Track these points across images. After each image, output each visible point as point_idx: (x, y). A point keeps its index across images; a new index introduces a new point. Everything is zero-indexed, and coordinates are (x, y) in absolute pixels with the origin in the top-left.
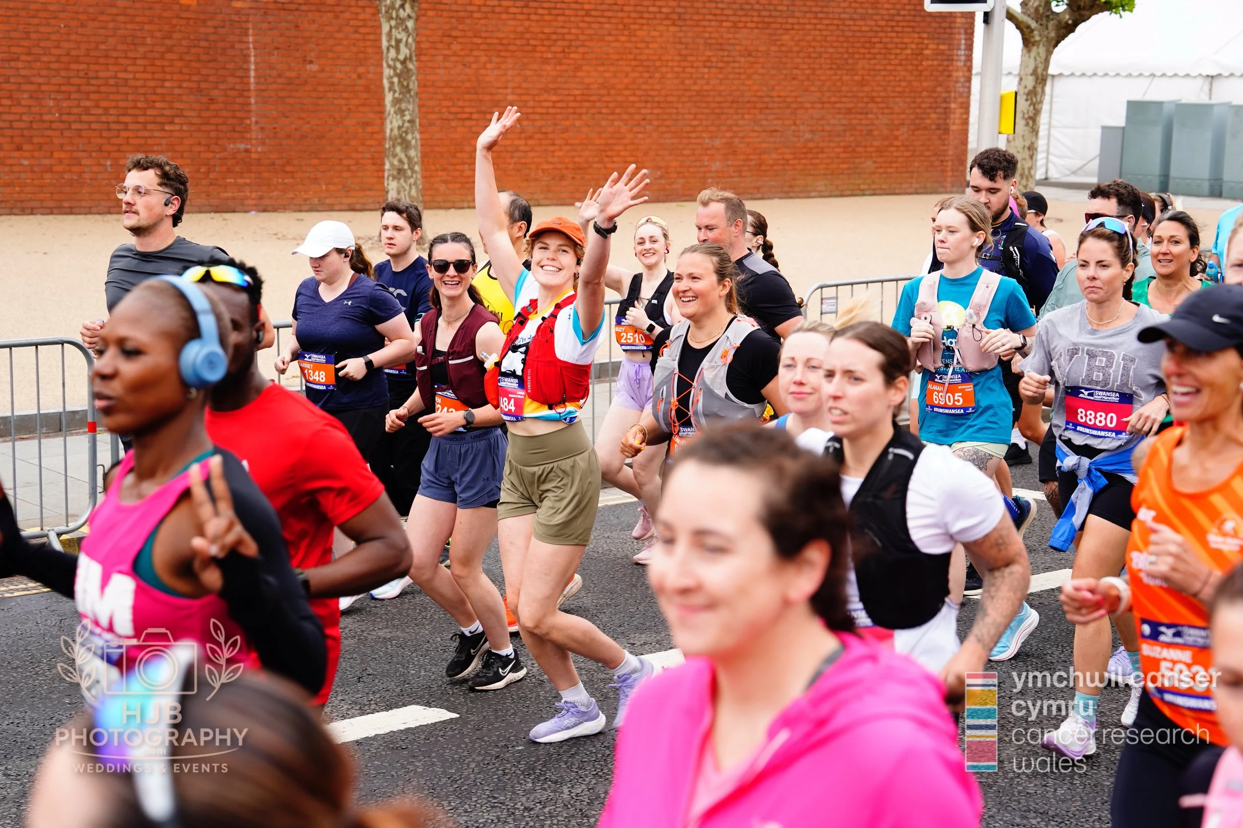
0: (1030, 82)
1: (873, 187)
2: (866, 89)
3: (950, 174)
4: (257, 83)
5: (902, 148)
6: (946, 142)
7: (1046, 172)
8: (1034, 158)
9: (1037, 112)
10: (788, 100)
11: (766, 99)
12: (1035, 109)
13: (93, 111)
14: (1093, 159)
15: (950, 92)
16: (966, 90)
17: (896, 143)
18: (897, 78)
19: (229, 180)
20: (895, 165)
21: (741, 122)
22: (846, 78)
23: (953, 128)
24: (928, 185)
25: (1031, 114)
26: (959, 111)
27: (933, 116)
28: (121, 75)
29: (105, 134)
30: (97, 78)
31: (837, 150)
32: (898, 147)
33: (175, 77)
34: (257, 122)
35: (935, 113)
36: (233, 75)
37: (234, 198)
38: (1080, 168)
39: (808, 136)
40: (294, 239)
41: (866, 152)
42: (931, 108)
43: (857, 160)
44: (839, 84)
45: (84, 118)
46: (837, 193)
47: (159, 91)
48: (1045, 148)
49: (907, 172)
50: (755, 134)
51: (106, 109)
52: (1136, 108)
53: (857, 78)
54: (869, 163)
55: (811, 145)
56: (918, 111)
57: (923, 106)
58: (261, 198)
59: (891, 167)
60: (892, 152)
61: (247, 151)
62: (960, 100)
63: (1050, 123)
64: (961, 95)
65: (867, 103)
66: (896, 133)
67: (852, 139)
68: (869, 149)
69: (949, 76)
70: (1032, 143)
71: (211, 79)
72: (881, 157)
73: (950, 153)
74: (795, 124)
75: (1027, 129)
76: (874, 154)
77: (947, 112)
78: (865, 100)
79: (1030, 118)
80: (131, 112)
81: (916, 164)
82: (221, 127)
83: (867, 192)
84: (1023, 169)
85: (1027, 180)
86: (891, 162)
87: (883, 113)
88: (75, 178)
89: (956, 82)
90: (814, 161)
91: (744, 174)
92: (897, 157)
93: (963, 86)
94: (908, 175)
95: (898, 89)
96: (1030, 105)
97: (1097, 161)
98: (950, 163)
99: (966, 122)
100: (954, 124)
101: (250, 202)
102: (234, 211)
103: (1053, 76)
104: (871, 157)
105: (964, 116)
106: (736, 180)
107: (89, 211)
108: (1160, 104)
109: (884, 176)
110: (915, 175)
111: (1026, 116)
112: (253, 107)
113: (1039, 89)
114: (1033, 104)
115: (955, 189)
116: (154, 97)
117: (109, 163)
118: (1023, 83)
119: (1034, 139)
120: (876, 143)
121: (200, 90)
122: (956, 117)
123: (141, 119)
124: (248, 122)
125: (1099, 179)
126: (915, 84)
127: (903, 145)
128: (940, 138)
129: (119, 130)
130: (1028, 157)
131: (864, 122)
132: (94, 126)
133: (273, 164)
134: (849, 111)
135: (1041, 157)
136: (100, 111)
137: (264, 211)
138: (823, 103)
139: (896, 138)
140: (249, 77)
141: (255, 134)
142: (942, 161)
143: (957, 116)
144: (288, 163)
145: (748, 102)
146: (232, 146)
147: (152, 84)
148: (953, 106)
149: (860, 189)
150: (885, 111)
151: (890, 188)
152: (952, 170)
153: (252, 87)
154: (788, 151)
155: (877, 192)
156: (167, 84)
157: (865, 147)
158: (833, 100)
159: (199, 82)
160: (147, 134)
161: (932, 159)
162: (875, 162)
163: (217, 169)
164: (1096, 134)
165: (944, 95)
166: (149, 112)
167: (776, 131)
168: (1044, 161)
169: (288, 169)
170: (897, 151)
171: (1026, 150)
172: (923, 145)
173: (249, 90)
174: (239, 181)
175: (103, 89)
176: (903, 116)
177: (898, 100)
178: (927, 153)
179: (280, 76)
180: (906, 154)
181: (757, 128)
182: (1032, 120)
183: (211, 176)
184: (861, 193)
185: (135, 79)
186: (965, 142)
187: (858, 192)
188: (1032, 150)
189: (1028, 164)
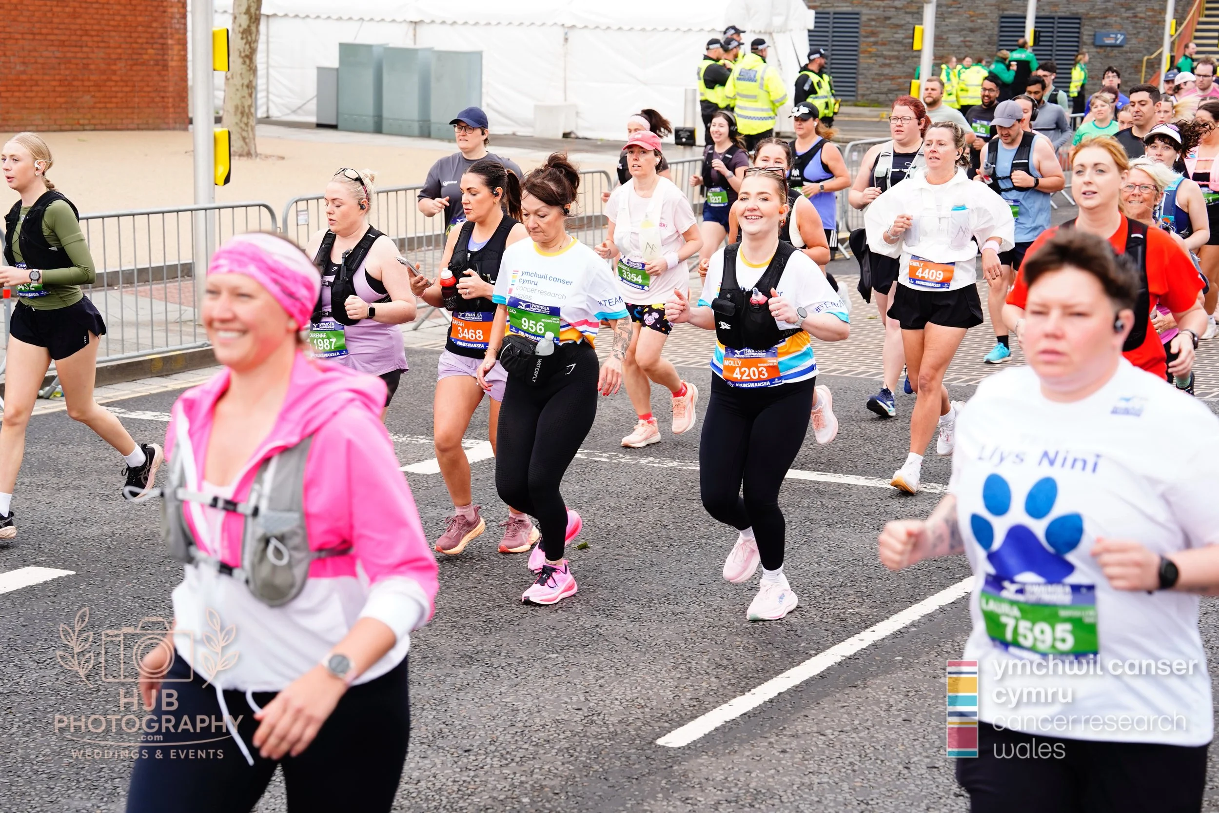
0: (244, 21)
1: (93, 121)
2: (79, 21)
3: (171, 110)
5: (122, 84)
6: (166, 78)
7: (268, 111)
8: (253, 96)
9: (253, 51)
12: (250, 47)
14: (311, 99)
15: (166, 28)
16: (182, 26)
17: (114, 78)
20: (114, 100)
22: (56, 9)
23: (172, 64)
24: (151, 121)
25: (248, 53)
26: (177, 47)
27: (151, 51)
31: (52, 83)
32: (116, 81)
35: (153, 48)
38: (299, 108)
39: (20, 68)
41: (83, 86)
42: (148, 43)
43: (74, 94)
44: (49, 15)
48: (264, 87)
49: (127, 108)
52: (347, 51)
53: (68, 10)
54: (87, 98)
55: (24, 77)
56: (135, 46)
57: (140, 41)
59: (111, 102)
60: (111, 87)
62: (177, 36)
63: (268, 63)
64: (177, 31)
65: (81, 36)
66: (114, 67)
67: (68, 72)
68: (86, 83)
69: (165, 12)
70: (251, 82)
72: (100, 91)
73: (171, 89)
75: (245, 67)
76: (91, 89)
77: (164, 48)
78: (79, 33)
79: (247, 56)
81: (137, 100)
83: (88, 127)
84: (244, 107)
85: (248, 118)
86: (111, 97)
87: (98, 47)
89: (172, 18)
90: (28, 94)
92: (117, 92)
93: (179, 23)
94: (129, 111)
95: (112, 23)
96: (246, 44)
97: (315, 101)
98: (171, 100)
99: (184, 59)
100: (172, 60)
103: (267, 16)
104: (89, 91)
105: (183, 53)
108: (368, 47)
109: (104, 111)
110: (136, 111)
111: (243, 55)
113: (253, 28)
114: (249, 43)
115: (178, 126)
118: (238, 21)
119: (252, 78)
120: (92, 77)
122: (173, 53)
125: (318, 118)
126: (130, 18)
127: (122, 80)
128: (159, 74)
130: (247, 96)
131: (79, 55)
134: (63, 44)
135: (261, 96)
138: (34, 34)
139: (114, 73)
142: (163, 97)
143: (175, 52)
148: (170, 42)
149: (79, 124)
150: (101, 45)
151: (111, 123)
152: (173, 106)
155: (97, 127)
157: (82, 81)
158: (44, 31)
161: (153, 95)
162: (93, 96)
164: (313, 75)
165: (161, 31)
168: (264, 100)
170: (116, 86)
171: (245, 88)
172: (142, 80)
176: (119, 51)
177: (113, 34)
178: (147, 89)
180: (126, 89)
182: (249, 58)
184: (81, 128)
186: (184, 79)
187: (78, 127)
188: (251, 87)
189: (247, 102)
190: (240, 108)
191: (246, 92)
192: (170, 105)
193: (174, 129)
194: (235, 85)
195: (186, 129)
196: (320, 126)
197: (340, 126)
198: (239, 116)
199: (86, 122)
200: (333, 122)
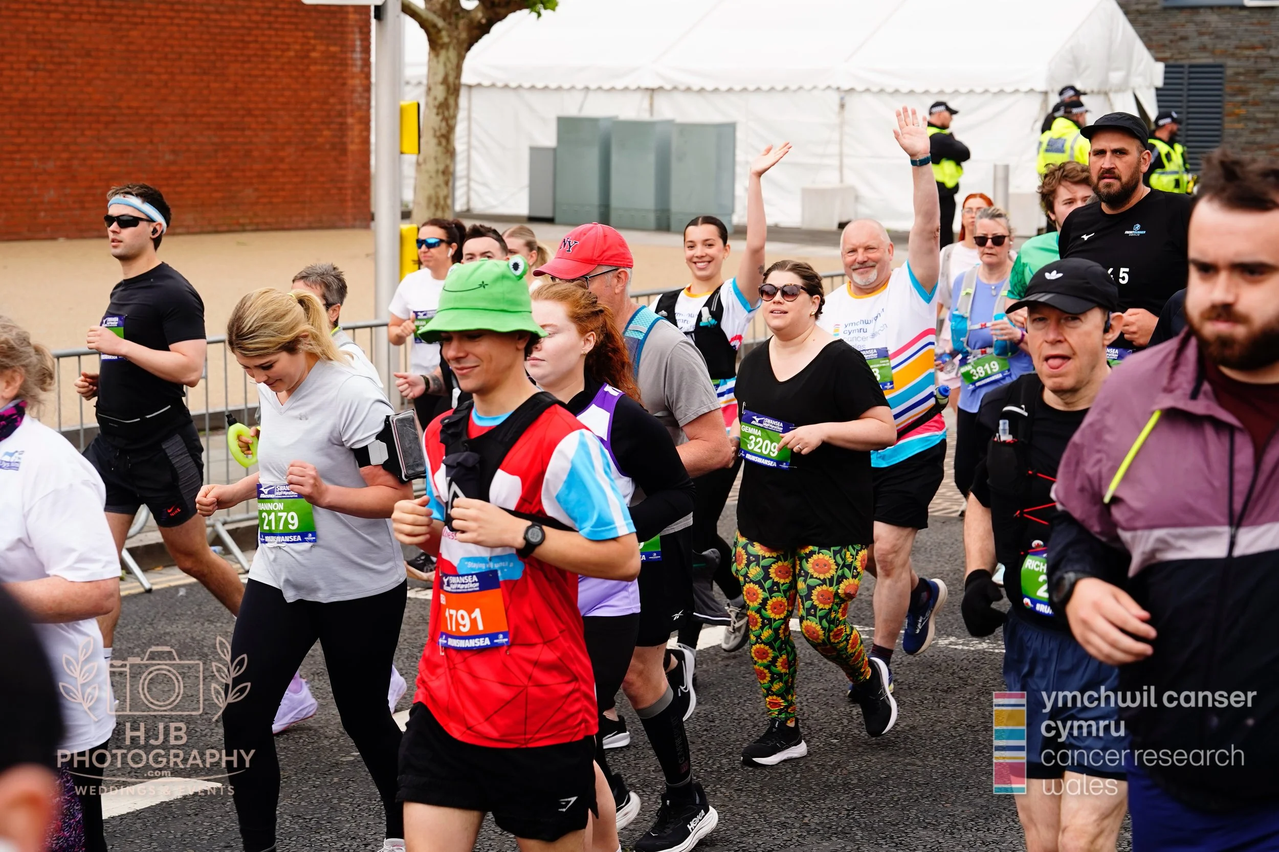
0: (440, 92)
1: (256, 220)
2: (240, 99)
3: (350, 204)
5: (290, 173)
6: (344, 165)
7: (468, 203)
8: (450, 184)
9: (451, 129)
10: (142, 111)
11: (113, 111)
12: (448, 124)
14: (521, 187)
15: (345, 104)
16: (365, 101)
17: (282, 166)
18: (280, 86)
20: (281, 193)
21: (80, 140)
22: (214, 85)
23: (352, 147)
24: (324, 218)
25: (444, 131)
26: (358, 127)
27: (326, 133)
31: (208, 175)
32: (284, 171)
35: (329, 129)
38: (507, 198)
39: (169, 157)
41: (245, 177)
42: (323, 123)
43: (233, 188)
44: (205, 92)
46: (210, 228)
48: (464, 173)
49: (297, 202)
50: (100, 155)
52: (567, 126)
53: (229, 85)
54: (249, 191)
55: (173, 168)
56: (308, 126)
57: (314, 120)
59: (277, 196)
60: (277, 177)
62: (358, 114)
63: (469, 144)
64: (359, 107)
65: (243, 116)
66: (281, 154)
67: (226, 161)
68: (248, 174)
69: (344, 84)
70: (447, 167)
72: (264, 183)
73: (350, 178)
74: (151, 142)
75: (440, 149)
76: (254, 180)
77: (343, 128)
78: (241, 112)
79: (443, 136)
81: (308, 193)
83: (248, 228)
84: (438, 198)
85: (443, 211)
86: (278, 190)
87: (263, 129)
89: (353, 91)
90: (179, 189)
91: (87, 205)
92: (284, 183)
93: (361, 97)
94: (299, 206)
95: (281, 99)
96: (442, 120)
97: (526, 190)
98: (349, 192)
99: (366, 141)
100: (352, 142)
103: (470, 87)
104: (251, 183)
105: (365, 134)
106: (77, 212)
108: (594, 121)
109: (269, 207)
110: (307, 206)
111: (438, 134)
113: (451, 101)
114: (446, 119)
115: (358, 223)
118: (433, 93)
120: (257, 166)
122: (354, 133)
125: (531, 210)
126: (302, 93)
127: (291, 169)
128: (336, 160)
130: (443, 185)
131: (240, 140)
134: (221, 127)
135: (460, 184)
138: (186, 116)
139: (282, 160)
142: (340, 189)
143: (356, 133)
145: (90, 114)
148: (350, 120)
149: (238, 224)
150: (267, 126)
151: (277, 222)
152: (353, 199)
154: (144, 176)
155: (260, 227)
157: (243, 171)
158: (199, 112)
161: (328, 185)
162: (256, 190)
164: (525, 157)
165: (339, 107)
167: (128, 151)
168: (464, 189)
170: (283, 176)
171: (440, 176)
172: (315, 169)
176: (288, 133)
177: (281, 113)
178: (321, 179)
180: (295, 180)
181: (102, 147)
182: (446, 137)
184: (240, 228)
186: (366, 165)
187: (237, 227)
188: (447, 175)
189: (443, 192)
190: (434, 200)
191: (441, 179)
192: (349, 198)
193: (353, 227)
194: (427, 172)
195: (367, 227)
196: (532, 219)
197: (557, 220)
198: (433, 209)
199: (247, 221)
200: (548, 214)
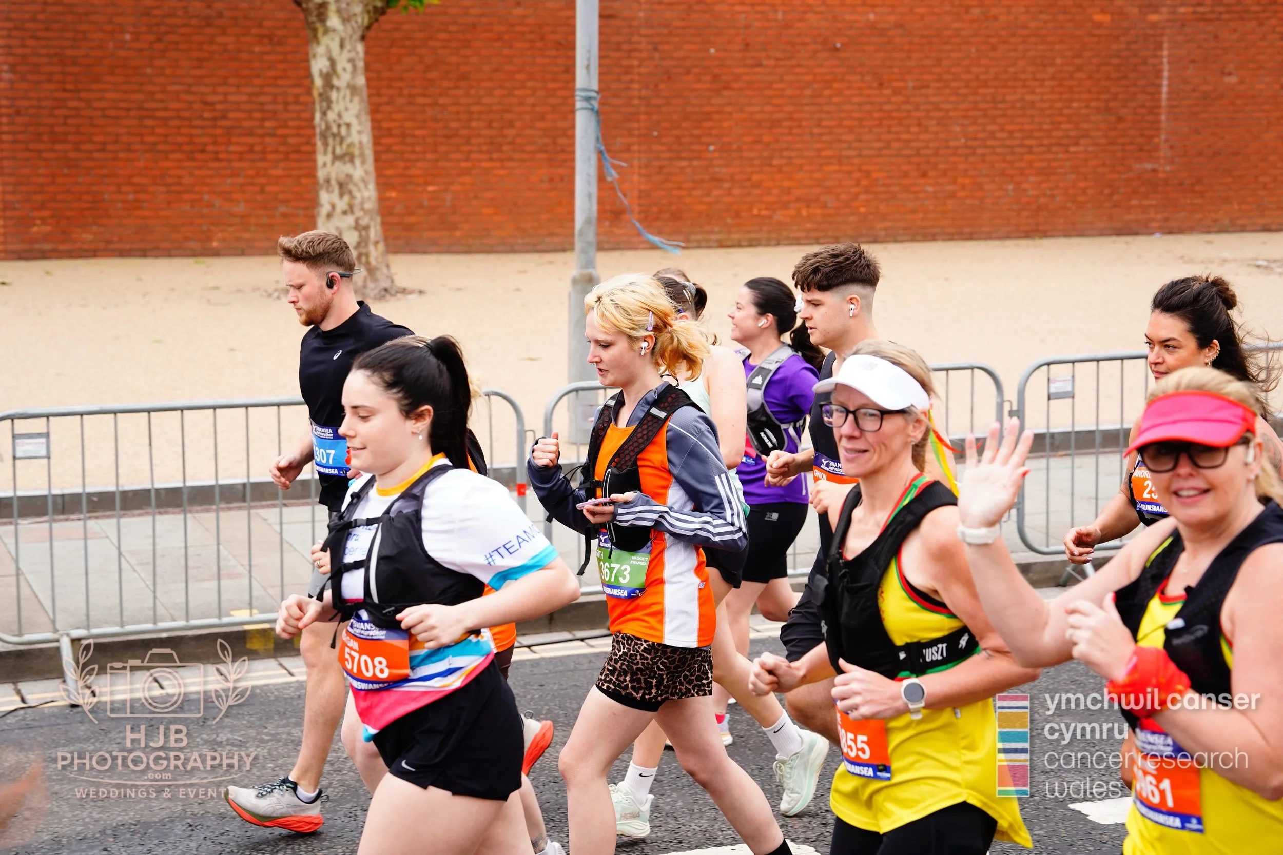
4: (1169, 99)
13: (999, 135)
19: (1134, 202)
28: (1029, 97)
29: (1009, 158)
30: (1004, 101)
33: (1084, 96)
34: (1166, 141)
36: (1144, 92)
37: (1137, 221)
40: (1203, 262)
45: (990, 142)
47: (1066, 111)
51: (1011, 133)
58: (1167, 220)
61: (1154, 171)
71: (1121, 97)
80: (1036, 134)
82: (1128, 147)
88: (977, 202)
101: (1154, 224)
102: (1136, 233)
107: (989, 236)
112: (1163, 125)
116: (1060, 119)
117: (1011, 187)
121: (1108, 109)
123: (1046, 141)
124: (1156, 140)
129: (1022, 154)
132: (998, 150)
133: (1181, 184)
136: (1005, 135)
137: (1170, 232)
140: (1160, 93)
141: (1164, 152)
144: (1199, 181)
146: (1138, 166)
147: (1059, 105)
153: (1164, 103)
156: (1075, 104)
159: (1107, 101)
160: (1050, 156)
163: (1122, 190)
166: (1055, 134)
169: (1197, 188)
173: (1159, 107)
174: (1146, 202)
175: (1010, 112)
179: (1194, 90)
183: (1116, 198)
185: (1042, 101)
